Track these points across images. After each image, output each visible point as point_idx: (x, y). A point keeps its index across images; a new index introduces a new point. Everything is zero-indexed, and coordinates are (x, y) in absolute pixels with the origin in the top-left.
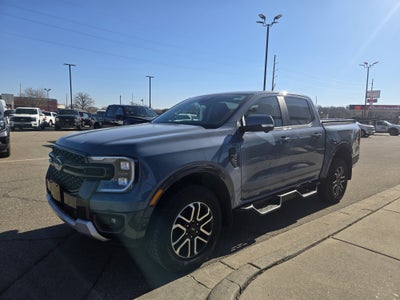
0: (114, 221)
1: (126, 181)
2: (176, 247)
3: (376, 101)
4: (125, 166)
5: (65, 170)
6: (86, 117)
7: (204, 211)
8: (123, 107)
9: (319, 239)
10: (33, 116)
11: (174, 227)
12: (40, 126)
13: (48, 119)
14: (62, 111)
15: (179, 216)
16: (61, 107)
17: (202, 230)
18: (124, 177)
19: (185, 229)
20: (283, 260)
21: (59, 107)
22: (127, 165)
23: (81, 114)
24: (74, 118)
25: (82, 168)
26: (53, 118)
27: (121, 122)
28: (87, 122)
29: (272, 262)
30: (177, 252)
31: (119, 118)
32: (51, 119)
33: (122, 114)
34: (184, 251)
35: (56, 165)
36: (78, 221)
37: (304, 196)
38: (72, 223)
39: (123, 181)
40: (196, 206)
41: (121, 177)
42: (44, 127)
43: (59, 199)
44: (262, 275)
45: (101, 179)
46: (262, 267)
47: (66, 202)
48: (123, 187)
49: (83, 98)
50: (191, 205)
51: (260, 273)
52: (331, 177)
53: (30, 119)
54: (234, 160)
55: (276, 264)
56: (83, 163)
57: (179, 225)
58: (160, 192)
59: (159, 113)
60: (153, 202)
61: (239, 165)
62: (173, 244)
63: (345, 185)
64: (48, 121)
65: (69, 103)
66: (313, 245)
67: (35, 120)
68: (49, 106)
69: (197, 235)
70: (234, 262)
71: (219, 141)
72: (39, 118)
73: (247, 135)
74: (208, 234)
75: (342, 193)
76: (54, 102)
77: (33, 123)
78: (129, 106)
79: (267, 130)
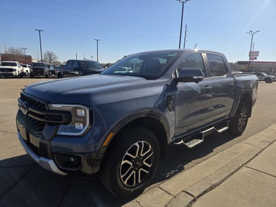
0: (72, 159)
1: (81, 125)
2: (124, 179)
3: (256, 58)
4: (81, 113)
5: (29, 115)
6: (52, 68)
7: (146, 148)
8: (78, 62)
9: (236, 168)
10: (14, 68)
11: (123, 162)
12: (19, 75)
13: (25, 70)
14: (35, 64)
15: (127, 153)
16: (35, 61)
17: (144, 163)
18: (80, 122)
19: (131, 164)
20: (211, 188)
21: (33, 61)
22: (82, 112)
23: (49, 66)
24: (43, 69)
25: (44, 114)
26: (28, 69)
27: (77, 73)
28: (53, 72)
29: (202, 190)
30: (125, 183)
31: (76, 69)
32: (27, 69)
33: (78, 67)
34: (130, 181)
35: (23, 110)
36: (42, 159)
37: (220, 131)
38: (37, 159)
39: (79, 126)
40: (140, 144)
41: (78, 122)
42: (22, 75)
43: (26, 139)
44: (196, 203)
45: (60, 124)
46: (196, 195)
47: (31, 141)
48: (80, 131)
49: (50, 55)
50: (136, 144)
51: (194, 200)
52: (238, 116)
53: (12, 70)
54: (170, 106)
55: (206, 192)
56: (44, 110)
57: (126, 161)
58: (111, 135)
59: (104, 66)
60: (106, 144)
61: (173, 109)
62: (122, 177)
63: (246, 121)
64: (25, 71)
65: (40, 59)
66: (232, 174)
67: (15, 70)
68: (26, 60)
69: (141, 167)
70: (170, 188)
71: (159, 90)
72: (18, 69)
73: (180, 85)
74: (149, 166)
75: (244, 128)
76: (29, 58)
77: (14, 73)
78: (82, 61)
79: (197, 81)
